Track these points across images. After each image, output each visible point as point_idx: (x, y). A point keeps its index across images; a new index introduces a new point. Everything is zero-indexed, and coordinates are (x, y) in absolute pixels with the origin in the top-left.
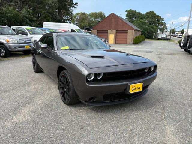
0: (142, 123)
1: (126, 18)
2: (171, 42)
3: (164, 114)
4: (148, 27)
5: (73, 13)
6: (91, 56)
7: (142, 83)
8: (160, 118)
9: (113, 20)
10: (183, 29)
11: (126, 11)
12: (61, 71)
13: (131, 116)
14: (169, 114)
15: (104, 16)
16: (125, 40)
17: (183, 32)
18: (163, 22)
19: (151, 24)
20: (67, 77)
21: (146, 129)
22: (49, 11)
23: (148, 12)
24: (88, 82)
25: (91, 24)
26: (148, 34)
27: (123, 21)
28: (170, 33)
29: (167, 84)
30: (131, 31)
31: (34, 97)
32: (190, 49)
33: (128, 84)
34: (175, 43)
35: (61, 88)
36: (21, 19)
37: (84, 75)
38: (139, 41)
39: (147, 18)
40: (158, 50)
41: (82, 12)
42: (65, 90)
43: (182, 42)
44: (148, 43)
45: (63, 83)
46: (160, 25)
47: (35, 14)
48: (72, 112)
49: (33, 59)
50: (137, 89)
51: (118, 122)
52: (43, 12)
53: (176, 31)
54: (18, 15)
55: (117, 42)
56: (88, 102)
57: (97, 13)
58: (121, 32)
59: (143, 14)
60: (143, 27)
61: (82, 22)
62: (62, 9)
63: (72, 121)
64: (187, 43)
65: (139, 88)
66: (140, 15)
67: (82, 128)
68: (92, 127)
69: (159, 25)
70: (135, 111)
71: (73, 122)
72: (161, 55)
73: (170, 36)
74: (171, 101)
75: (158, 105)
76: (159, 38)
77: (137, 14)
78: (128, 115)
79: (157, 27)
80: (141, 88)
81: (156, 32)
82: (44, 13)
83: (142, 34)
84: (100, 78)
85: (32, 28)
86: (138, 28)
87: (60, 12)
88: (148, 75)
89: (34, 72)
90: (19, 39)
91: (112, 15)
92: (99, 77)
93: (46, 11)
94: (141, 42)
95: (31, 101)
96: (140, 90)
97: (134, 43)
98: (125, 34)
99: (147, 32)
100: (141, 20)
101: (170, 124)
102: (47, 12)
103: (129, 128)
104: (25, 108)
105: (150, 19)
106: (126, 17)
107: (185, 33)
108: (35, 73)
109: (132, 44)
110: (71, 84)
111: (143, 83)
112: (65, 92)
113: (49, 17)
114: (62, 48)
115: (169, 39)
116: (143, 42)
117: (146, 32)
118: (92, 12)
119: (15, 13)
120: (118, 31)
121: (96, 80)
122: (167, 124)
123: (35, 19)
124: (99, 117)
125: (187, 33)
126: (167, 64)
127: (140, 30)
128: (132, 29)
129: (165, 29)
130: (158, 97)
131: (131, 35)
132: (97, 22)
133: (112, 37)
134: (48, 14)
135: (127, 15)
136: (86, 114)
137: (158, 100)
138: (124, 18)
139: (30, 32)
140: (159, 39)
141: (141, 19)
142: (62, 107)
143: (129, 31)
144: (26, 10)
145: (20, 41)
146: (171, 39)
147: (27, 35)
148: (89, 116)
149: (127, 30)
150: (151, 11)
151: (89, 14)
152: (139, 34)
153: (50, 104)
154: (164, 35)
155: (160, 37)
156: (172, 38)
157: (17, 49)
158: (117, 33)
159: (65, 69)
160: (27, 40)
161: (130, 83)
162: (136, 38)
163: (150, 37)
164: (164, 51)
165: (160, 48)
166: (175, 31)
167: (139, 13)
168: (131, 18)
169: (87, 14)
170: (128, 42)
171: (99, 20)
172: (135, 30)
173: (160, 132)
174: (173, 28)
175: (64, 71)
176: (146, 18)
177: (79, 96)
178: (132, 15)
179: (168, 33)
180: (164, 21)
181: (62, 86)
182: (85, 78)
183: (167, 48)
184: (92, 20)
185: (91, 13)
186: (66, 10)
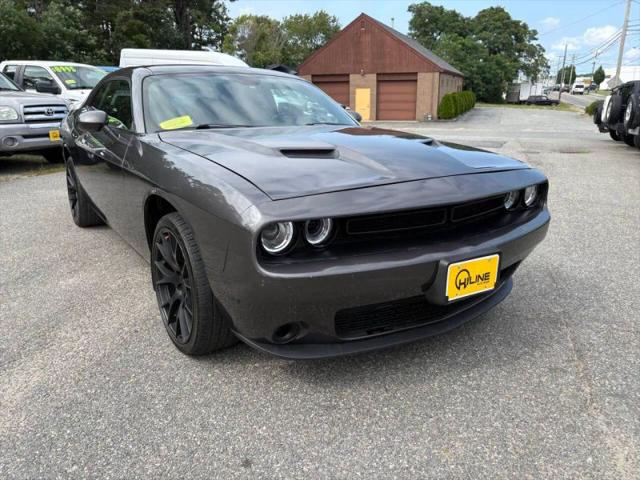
0: (505, 427)
1: (410, 34)
2: (563, 113)
3: (587, 378)
4: (485, 60)
5: (227, 19)
6: (277, 149)
7: (497, 256)
8: (575, 397)
9: (367, 39)
10: (601, 68)
11: (410, 9)
12: (160, 218)
13: (454, 393)
14: (605, 377)
15: (337, 28)
16: (409, 106)
17: (599, 76)
18: (534, 43)
19: (495, 53)
20: (181, 240)
21: (522, 452)
22: (142, 11)
23: (484, 11)
24: (266, 259)
25: (293, 57)
26: (487, 87)
27: (399, 42)
28: (559, 82)
29: (574, 256)
30: (429, 76)
31: (58, 325)
32: (634, 128)
33: (437, 262)
34: (574, 114)
35: (161, 285)
36: (45, 40)
37: (245, 231)
38: (456, 110)
39: (481, 31)
40: (525, 139)
41: (259, 16)
42: (180, 293)
43: (605, 107)
44: (487, 115)
45: (167, 265)
46: (524, 54)
47: (91, 22)
48: (206, 388)
49: (68, 174)
50: (477, 280)
51: (402, 427)
52: (122, 14)
53: (577, 73)
54: (34, 30)
55: (381, 113)
56: (270, 343)
57: (311, 16)
58: (394, 79)
59: (468, 19)
60: (469, 62)
61: (257, 48)
62: (188, 5)
63: (204, 427)
64: (623, 111)
65: (486, 277)
66: (458, 21)
67: (247, 464)
68: (287, 454)
69: (520, 56)
70: (467, 372)
71: (206, 435)
72: (535, 155)
73: (558, 93)
74: (605, 322)
75: (559, 342)
76: (521, 99)
77: (446, 17)
78: (442, 390)
79: (516, 60)
80: (493, 278)
81: (510, 80)
82: (126, 18)
83: (465, 88)
84: (318, 241)
85: (75, 68)
86: (452, 64)
87: (181, 13)
88: (513, 224)
89: (75, 227)
90: (26, 107)
91: (363, 20)
92: (315, 237)
93: (131, 12)
94: (462, 112)
95: (41, 346)
96: (490, 286)
97: (439, 118)
98: (407, 88)
99: (484, 79)
100: (461, 40)
101: (619, 422)
102: (136, 16)
103: (451, 451)
104: (10, 375)
105: (493, 36)
106: (410, 29)
107: (606, 80)
108: (79, 229)
109: (433, 120)
110: (195, 272)
111: (499, 253)
112: (177, 303)
113: (144, 32)
114: (164, 125)
115: (557, 103)
116: (469, 113)
117: (478, 80)
118: (294, 15)
119: (20, 21)
120: (383, 79)
121: (299, 252)
122: (608, 424)
123: (93, 41)
124: (320, 406)
125: (617, 78)
126: (561, 183)
127: (459, 72)
128: (433, 68)
129: (540, 68)
130: (550, 306)
131: (429, 89)
132: (311, 50)
133: (363, 98)
134: (139, 22)
135: (413, 24)
136: (267, 391)
137: (555, 321)
138: (405, 34)
139: (68, 82)
140: (521, 103)
141: (460, 34)
142: (166, 364)
143: (421, 76)
144: (62, 10)
145: (26, 114)
146: (562, 100)
147: (57, 91)
148: (278, 402)
149: (416, 74)
150: (495, 6)
151: (282, 22)
152: (454, 87)
153: (120, 355)
154: (538, 90)
155: (524, 96)
156: (565, 97)
157: (17, 144)
158: (381, 84)
159: (169, 208)
160: (55, 109)
161: (446, 259)
162: (446, 99)
163: (493, 98)
164: (541, 140)
165: (528, 130)
166: (574, 76)
167: (454, 15)
168: (425, 34)
169: (278, 20)
170: (419, 115)
171: (319, 43)
172: (440, 73)
173: (584, 467)
174: (568, 65)
175: (169, 217)
176: (477, 30)
177: (234, 317)
178: (430, 22)
179: (551, 83)
180: (536, 39)
181: (167, 276)
182: (253, 243)
183: (552, 130)
184: (294, 44)
185: (291, 17)
186: (202, 9)
